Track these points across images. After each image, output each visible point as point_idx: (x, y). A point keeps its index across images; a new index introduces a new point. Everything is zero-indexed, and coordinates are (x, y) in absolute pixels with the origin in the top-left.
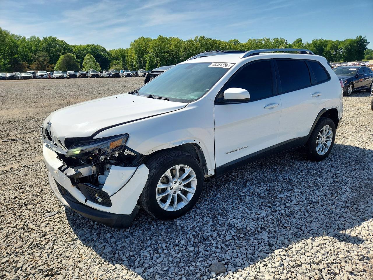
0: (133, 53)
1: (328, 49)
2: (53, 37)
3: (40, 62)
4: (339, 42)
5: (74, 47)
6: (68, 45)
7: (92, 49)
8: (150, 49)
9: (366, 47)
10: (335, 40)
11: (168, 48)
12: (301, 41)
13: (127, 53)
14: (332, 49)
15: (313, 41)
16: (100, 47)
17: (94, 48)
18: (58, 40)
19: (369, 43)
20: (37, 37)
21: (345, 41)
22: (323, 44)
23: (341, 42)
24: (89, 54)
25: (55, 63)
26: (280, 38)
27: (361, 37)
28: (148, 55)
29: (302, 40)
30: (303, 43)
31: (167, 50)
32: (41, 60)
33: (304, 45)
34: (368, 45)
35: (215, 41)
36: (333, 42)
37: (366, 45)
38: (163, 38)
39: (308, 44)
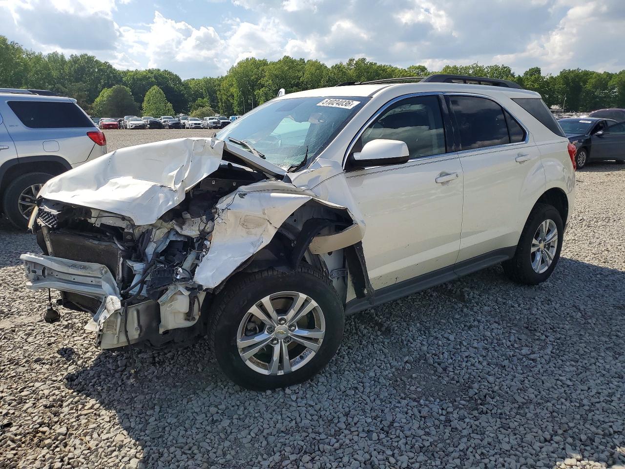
0: (232, 85)
1: (588, 86)
2: (88, 55)
4: (610, 76)
5: (125, 73)
6: (115, 70)
7: (157, 78)
8: (266, 79)
10: (601, 71)
11: (299, 79)
12: (538, 71)
13: (219, 85)
14: (595, 87)
15: (561, 72)
16: (170, 73)
17: (160, 75)
18: (97, 62)
21: (621, 73)
22: (581, 78)
23: (613, 74)
24: (155, 87)
26: (501, 66)
28: (262, 91)
29: (540, 71)
30: (542, 75)
33: (545, 80)
35: (384, 66)
36: (599, 75)
39: (552, 77)
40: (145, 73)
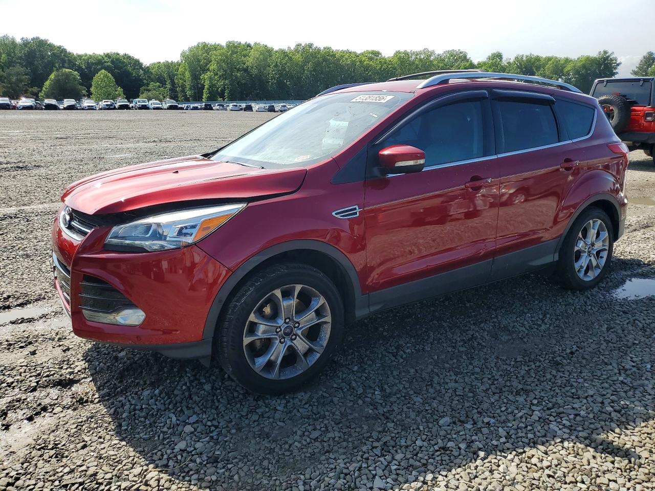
0: (186, 70)
1: (547, 72)
2: (41, 38)
3: (11, 84)
5: (80, 57)
7: (113, 62)
9: (617, 71)
10: (560, 56)
11: (244, 64)
12: (499, 56)
13: (178, 69)
15: (515, 57)
16: (129, 57)
17: (118, 59)
18: (50, 45)
19: (620, 63)
20: (11, 37)
22: (533, 64)
24: (103, 71)
25: (41, 86)
27: (605, 52)
28: (207, 75)
31: (241, 66)
32: (14, 79)
34: (619, 67)
37: (615, 68)
38: (236, 47)
40: (100, 57)
